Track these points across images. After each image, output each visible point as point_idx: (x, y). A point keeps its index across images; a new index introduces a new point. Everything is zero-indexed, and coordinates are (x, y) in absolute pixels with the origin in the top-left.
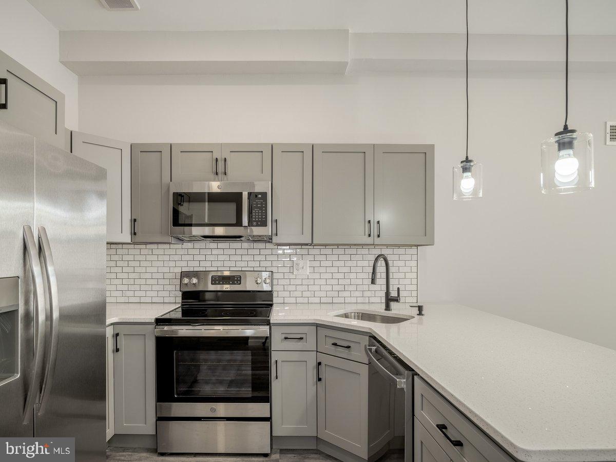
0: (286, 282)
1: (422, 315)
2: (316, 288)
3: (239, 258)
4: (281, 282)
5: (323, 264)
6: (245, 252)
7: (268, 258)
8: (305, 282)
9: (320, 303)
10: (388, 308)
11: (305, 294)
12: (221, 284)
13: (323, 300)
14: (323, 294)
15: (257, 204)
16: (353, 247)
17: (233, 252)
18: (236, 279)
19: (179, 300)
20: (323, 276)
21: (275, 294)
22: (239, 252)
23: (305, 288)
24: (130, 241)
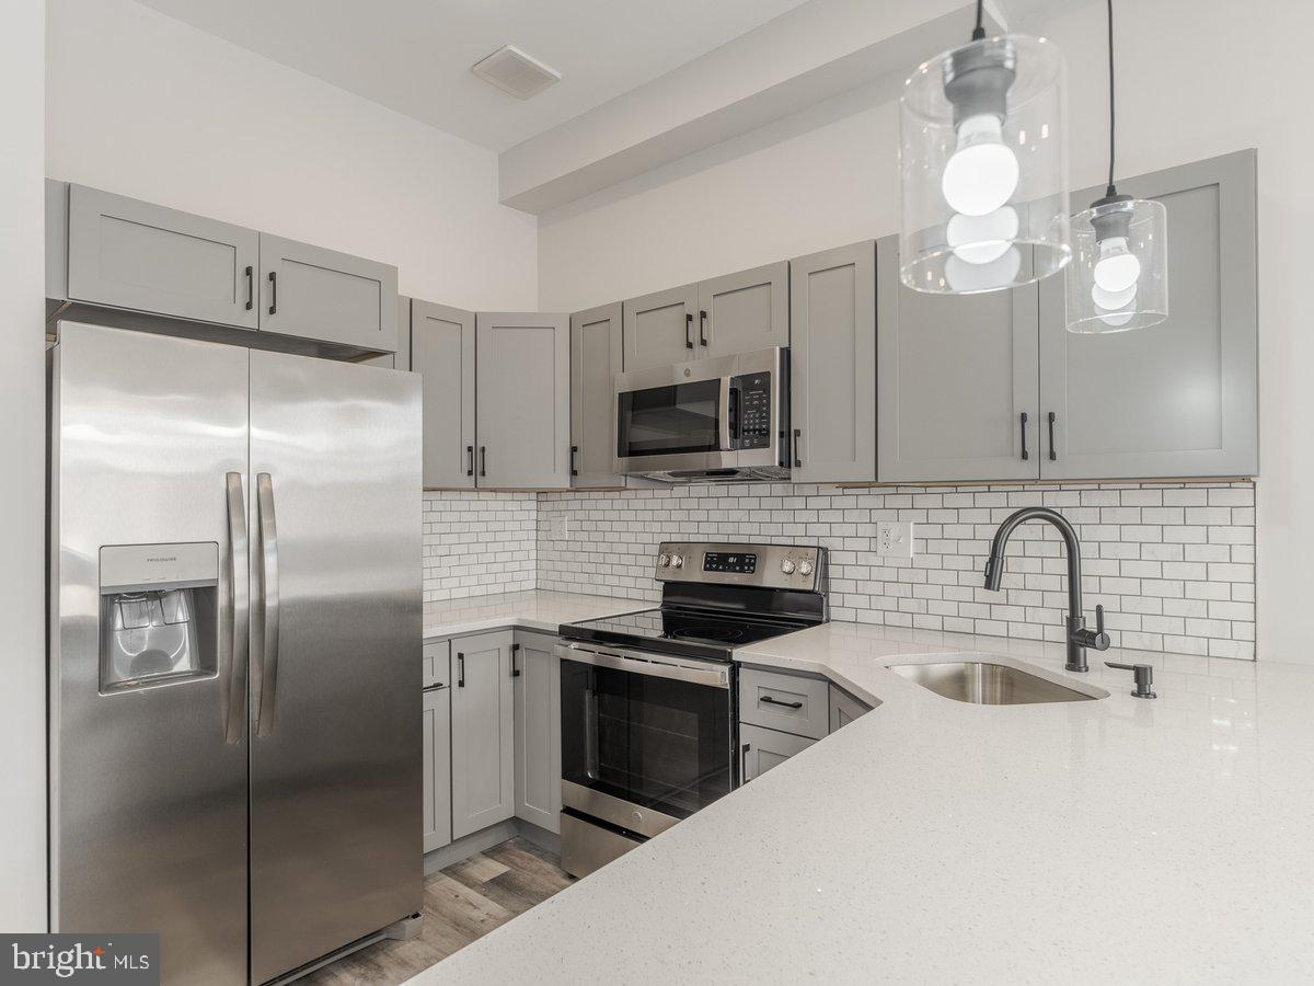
0: (862, 573)
1: (1147, 695)
2: (934, 592)
3: (765, 516)
4: (850, 572)
5: (949, 531)
6: (777, 503)
7: (824, 517)
8: (905, 576)
9: (943, 631)
10: (1074, 663)
11: (906, 605)
12: (720, 570)
13: (950, 624)
14: (951, 608)
15: (752, 400)
16: (1033, 488)
17: (754, 503)
18: (747, 560)
19: (658, 596)
20: (950, 562)
21: (834, 599)
22: (766, 503)
23: (905, 590)
24: (568, 486)
